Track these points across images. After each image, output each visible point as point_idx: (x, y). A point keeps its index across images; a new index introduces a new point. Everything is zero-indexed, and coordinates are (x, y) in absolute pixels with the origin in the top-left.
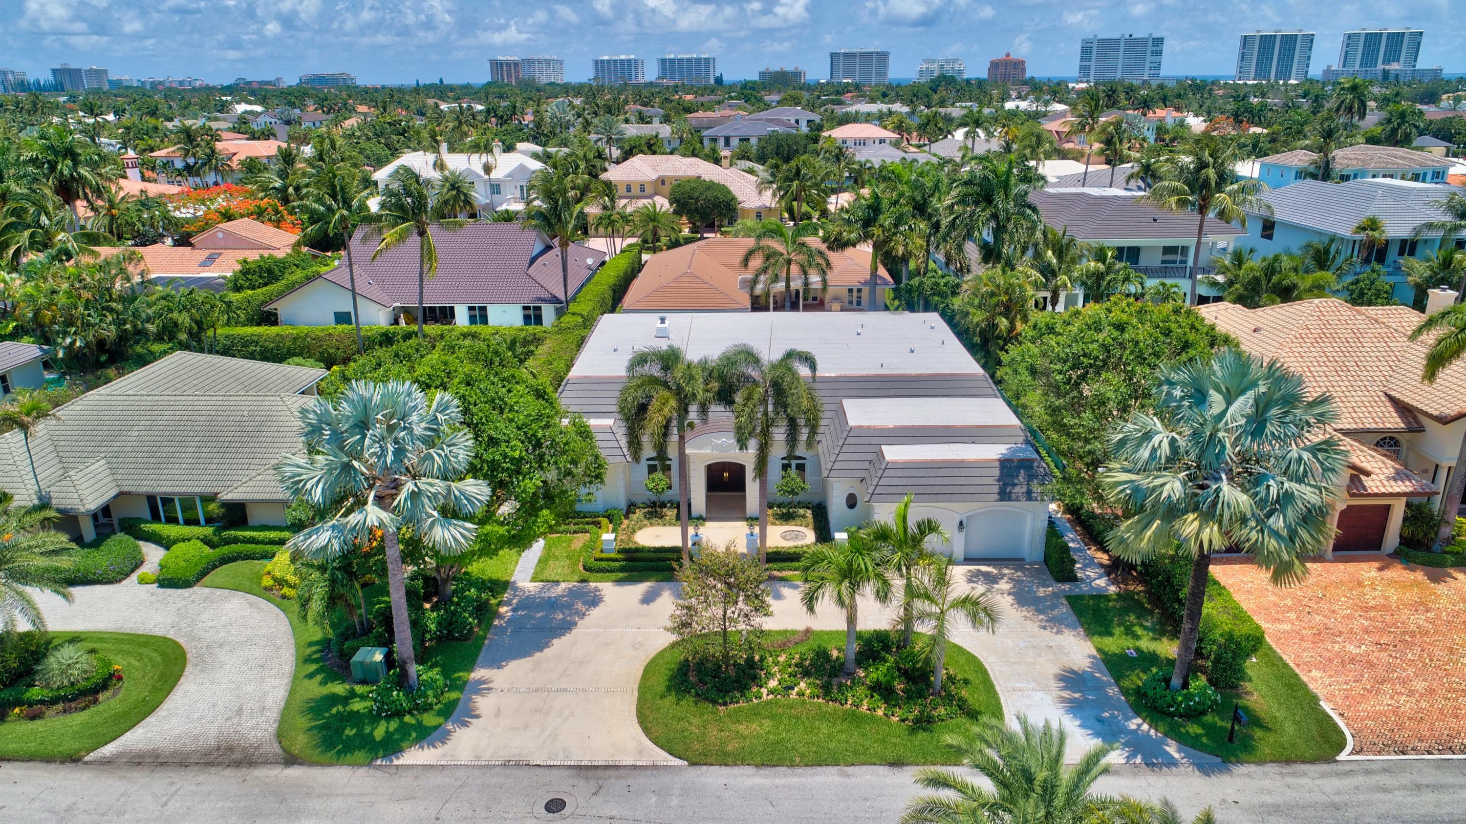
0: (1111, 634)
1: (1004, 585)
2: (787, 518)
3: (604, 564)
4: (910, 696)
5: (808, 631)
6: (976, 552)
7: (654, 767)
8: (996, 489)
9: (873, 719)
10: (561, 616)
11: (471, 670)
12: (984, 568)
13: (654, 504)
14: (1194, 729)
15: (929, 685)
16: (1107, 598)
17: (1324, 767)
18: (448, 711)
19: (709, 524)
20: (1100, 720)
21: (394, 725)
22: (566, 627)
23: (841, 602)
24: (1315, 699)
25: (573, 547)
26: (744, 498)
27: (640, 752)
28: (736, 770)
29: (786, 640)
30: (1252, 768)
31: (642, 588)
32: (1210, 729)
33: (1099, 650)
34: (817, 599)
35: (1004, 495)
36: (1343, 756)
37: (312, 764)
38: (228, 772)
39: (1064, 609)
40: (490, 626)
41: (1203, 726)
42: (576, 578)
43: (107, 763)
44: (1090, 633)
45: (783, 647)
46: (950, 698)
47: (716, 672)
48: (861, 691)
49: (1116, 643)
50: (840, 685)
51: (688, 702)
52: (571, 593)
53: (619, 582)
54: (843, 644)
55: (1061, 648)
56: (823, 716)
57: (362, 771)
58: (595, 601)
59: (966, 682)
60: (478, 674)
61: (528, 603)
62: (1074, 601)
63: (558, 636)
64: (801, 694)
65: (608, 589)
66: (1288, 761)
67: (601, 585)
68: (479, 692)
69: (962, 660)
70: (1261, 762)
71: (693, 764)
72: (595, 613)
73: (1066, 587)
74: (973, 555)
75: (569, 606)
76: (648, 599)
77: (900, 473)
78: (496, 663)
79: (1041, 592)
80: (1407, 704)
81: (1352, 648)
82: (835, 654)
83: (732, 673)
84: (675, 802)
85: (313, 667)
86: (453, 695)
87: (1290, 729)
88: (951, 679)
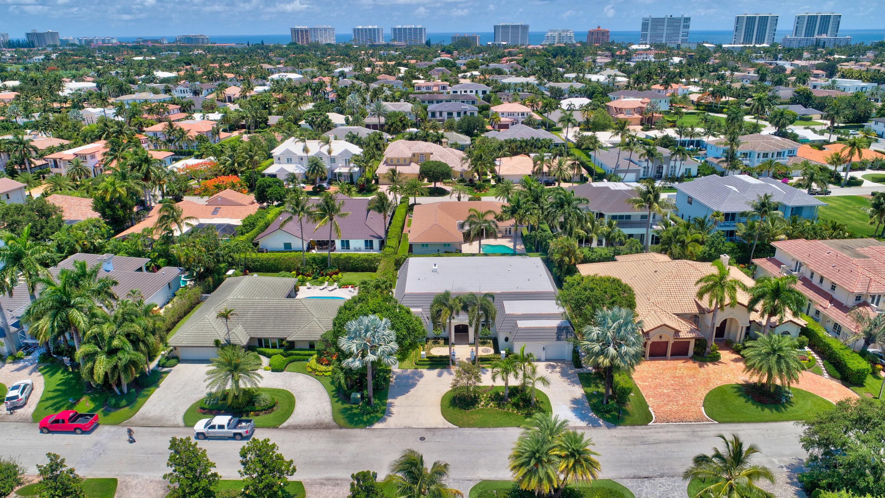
0: (590, 387)
1: (558, 369)
2: (484, 343)
3: (422, 363)
4: (524, 407)
5: (493, 386)
6: (549, 357)
7: (449, 428)
8: (556, 337)
9: (513, 414)
10: (411, 381)
11: (387, 400)
12: (552, 363)
13: (435, 338)
14: (608, 416)
15: (530, 403)
16: (591, 374)
17: (644, 427)
18: (384, 412)
19: (456, 346)
20: (581, 414)
21: (369, 417)
22: (414, 385)
23: (503, 379)
24: (648, 407)
26: (468, 335)
27: (444, 424)
28: (473, 429)
29: (486, 389)
30: (623, 427)
31: (437, 371)
32: (613, 416)
33: (585, 392)
35: (558, 339)
36: (650, 424)
37: (348, 428)
38: (324, 430)
39: (577, 378)
40: (388, 385)
41: (611, 415)
42: (414, 368)
43: (286, 428)
44: (583, 387)
45: (485, 392)
46: (536, 407)
47: (465, 400)
48: (509, 405)
49: (590, 390)
50: (503, 404)
51: (457, 409)
52: (413, 373)
53: (429, 369)
54: (504, 391)
55: (573, 391)
56: (498, 413)
57: (364, 430)
58: (421, 376)
59: (542, 402)
60: (390, 401)
61: (398, 377)
62: (580, 375)
63: (412, 388)
64: (491, 406)
65: (425, 371)
66: (634, 425)
67: (422, 370)
68: (391, 406)
69: (541, 395)
70: (626, 425)
71: (460, 427)
72: (422, 380)
73: (577, 370)
74: (549, 358)
75: (413, 378)
76: (440, 375)
77: (523, 331)
78: (394, 397)
79: (570, 372)
80: (675, 408)
81: (665, 391)
82: (501, 394)
83: (469, 400)
84: (456, 437)
85: (336, 399)
86: (384, 408)
87: (637, 416)
88: (537, 401)
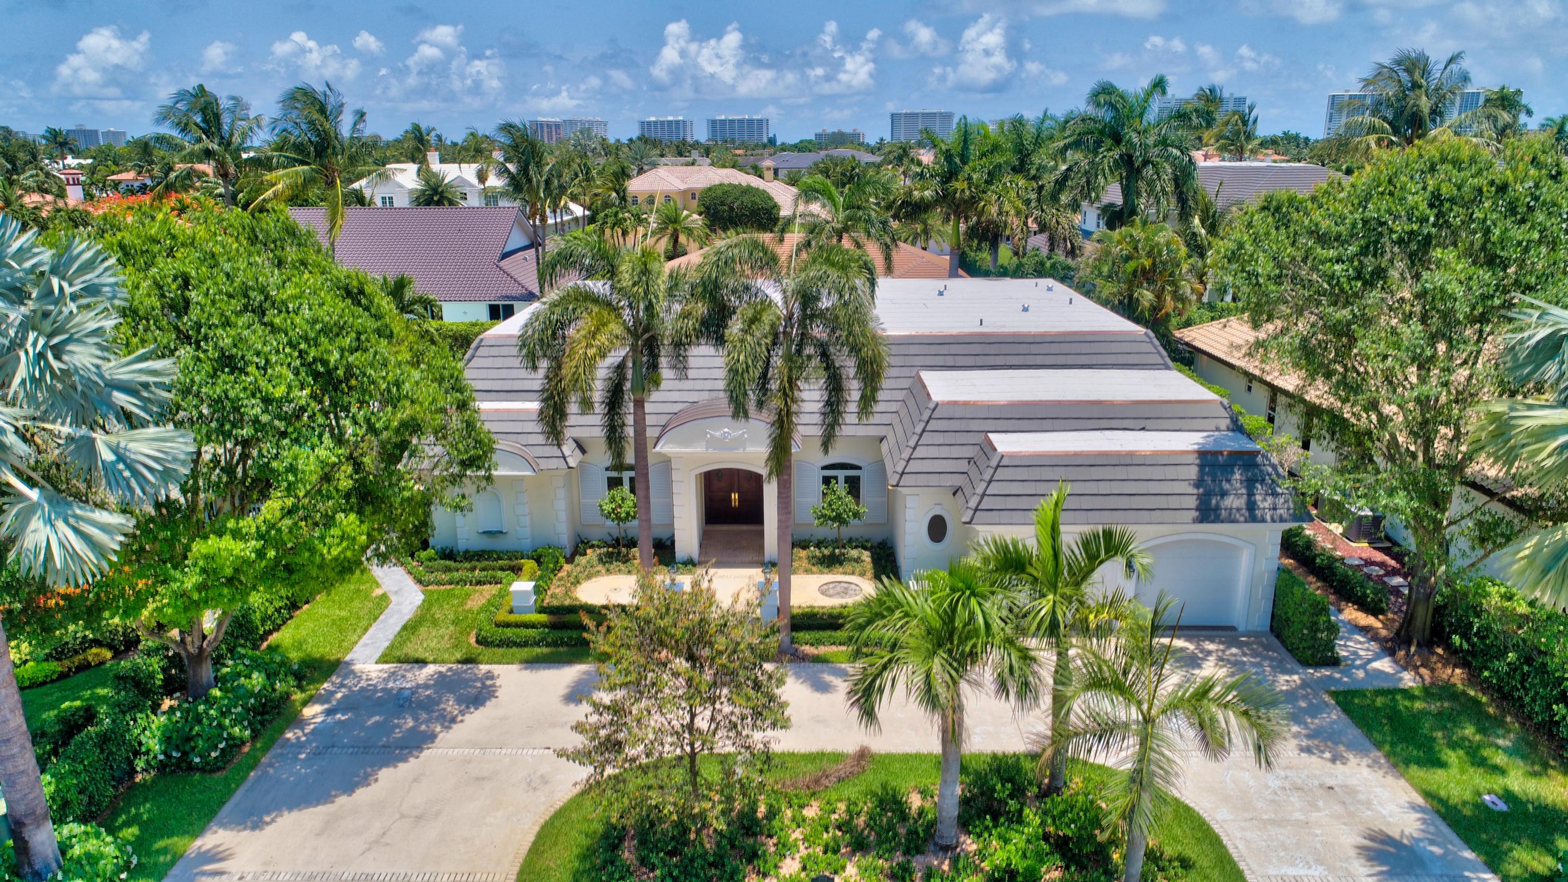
0: (1442, 764)
2: (831, 562)
3: (509, 632)
5: (863, 755)
8: (1192, 502)
10: (410, 723)
11: (198, 833)
13: (617, 542)
15: (1111, 872)
16: (1405, 695)
22: (414, 745)
23: (930, 698)
25: (470, 605)
26: (761, 534)
29: (821, 772)
34: (881, 691)
35: (1207, 512)
40: (273, 740)
42: (458, 656)
44: (1397, 761)
45: (812, 788)
47: (677, 841)
50: (929, 873)
54: (934, 783)
55: (1351, 791)
58: (480, 697)
59: (1184, 864)
60: (210, 840)
62: (1347, 700)
63: (393, 762)
65: (510, 675)
75: (429, 705)
77: (1022, 474)
79: (1282, 682)
82: (915, 801)
83: (711, 843)
